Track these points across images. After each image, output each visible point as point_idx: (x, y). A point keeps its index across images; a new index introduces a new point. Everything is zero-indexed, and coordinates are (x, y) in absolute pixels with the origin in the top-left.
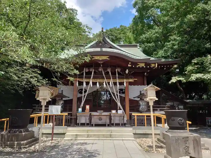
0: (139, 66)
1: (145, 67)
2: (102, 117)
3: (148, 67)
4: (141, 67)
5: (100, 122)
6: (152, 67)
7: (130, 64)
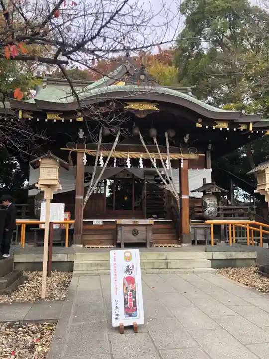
0: (216, 126)
1: (228, 129)
2: (138, 228)
3: (235, 129)
4: (221, 129)
5: (134, 239)
6: (241, 130)
7: (200, 123)
